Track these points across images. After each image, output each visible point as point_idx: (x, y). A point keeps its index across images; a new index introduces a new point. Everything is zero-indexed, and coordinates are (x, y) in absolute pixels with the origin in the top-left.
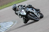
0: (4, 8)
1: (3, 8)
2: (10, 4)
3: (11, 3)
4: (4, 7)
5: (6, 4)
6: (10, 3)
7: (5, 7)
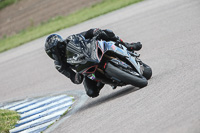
0: (32, 40)
1: (29, 38)
2: (60, 21)
3: (60, 18)
4: (34, 36)
5: (43, 24)
6: (57, 20)
7: (38, 35)
